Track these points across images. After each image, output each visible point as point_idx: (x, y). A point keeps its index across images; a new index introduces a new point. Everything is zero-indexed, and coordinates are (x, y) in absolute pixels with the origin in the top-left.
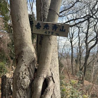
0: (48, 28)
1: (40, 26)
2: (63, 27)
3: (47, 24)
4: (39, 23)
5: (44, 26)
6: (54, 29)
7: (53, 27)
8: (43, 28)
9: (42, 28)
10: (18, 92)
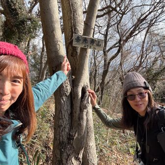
2: (99, 42)
3: (86, 38)
4: (78, 36)
6: (92, 43)
7: (91, 41)
9: (81, 42)
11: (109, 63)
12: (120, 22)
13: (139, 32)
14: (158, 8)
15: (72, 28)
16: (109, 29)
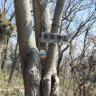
0: (54, 38)
1: (47, 37)
2: (65, 37)
3: (53, 35)
4: (46, 34)
5: (51, 37)
6: (59, 39)
7: (58, 37)
8: (50, 38)
10: (33, 88)
11: (62, 53)
12: (68, 27)
13: (80, 34)
14: (91, 19)
15: (41, 23)
16: (61, 32)
